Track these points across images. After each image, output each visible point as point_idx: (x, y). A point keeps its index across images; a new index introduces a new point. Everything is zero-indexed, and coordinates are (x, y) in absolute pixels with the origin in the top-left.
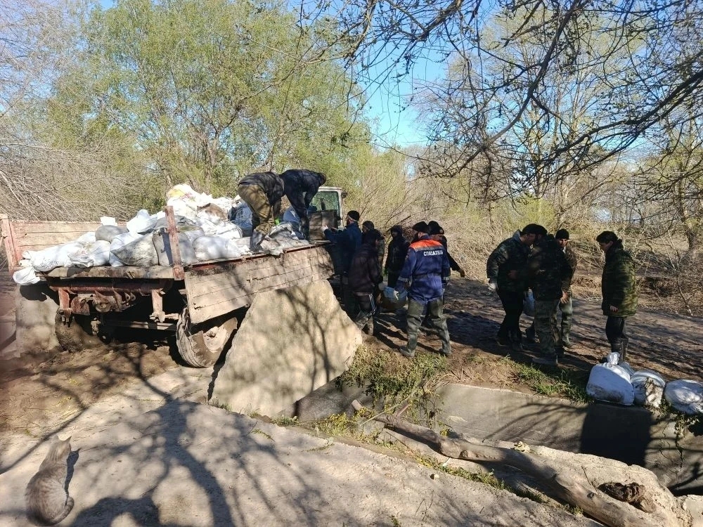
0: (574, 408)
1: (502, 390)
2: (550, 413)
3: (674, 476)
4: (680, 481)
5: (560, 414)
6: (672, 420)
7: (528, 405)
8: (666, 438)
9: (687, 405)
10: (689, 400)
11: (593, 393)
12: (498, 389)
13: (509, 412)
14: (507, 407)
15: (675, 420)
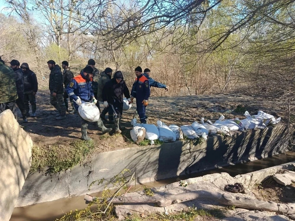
0: (156, 148)
1: (126, 149)
2: (147, 153)
3: (188, 162)
4: (190, 164)
5: (151, 152)
6: (189, 143)
7: (138, 152)
8: (187, 150)
9: (192, 136)
10: (193, 134)
11: (162, 140)
12: (124, 149)
13: (130, 158)
14: (129, 156)
15: (190, 142)
